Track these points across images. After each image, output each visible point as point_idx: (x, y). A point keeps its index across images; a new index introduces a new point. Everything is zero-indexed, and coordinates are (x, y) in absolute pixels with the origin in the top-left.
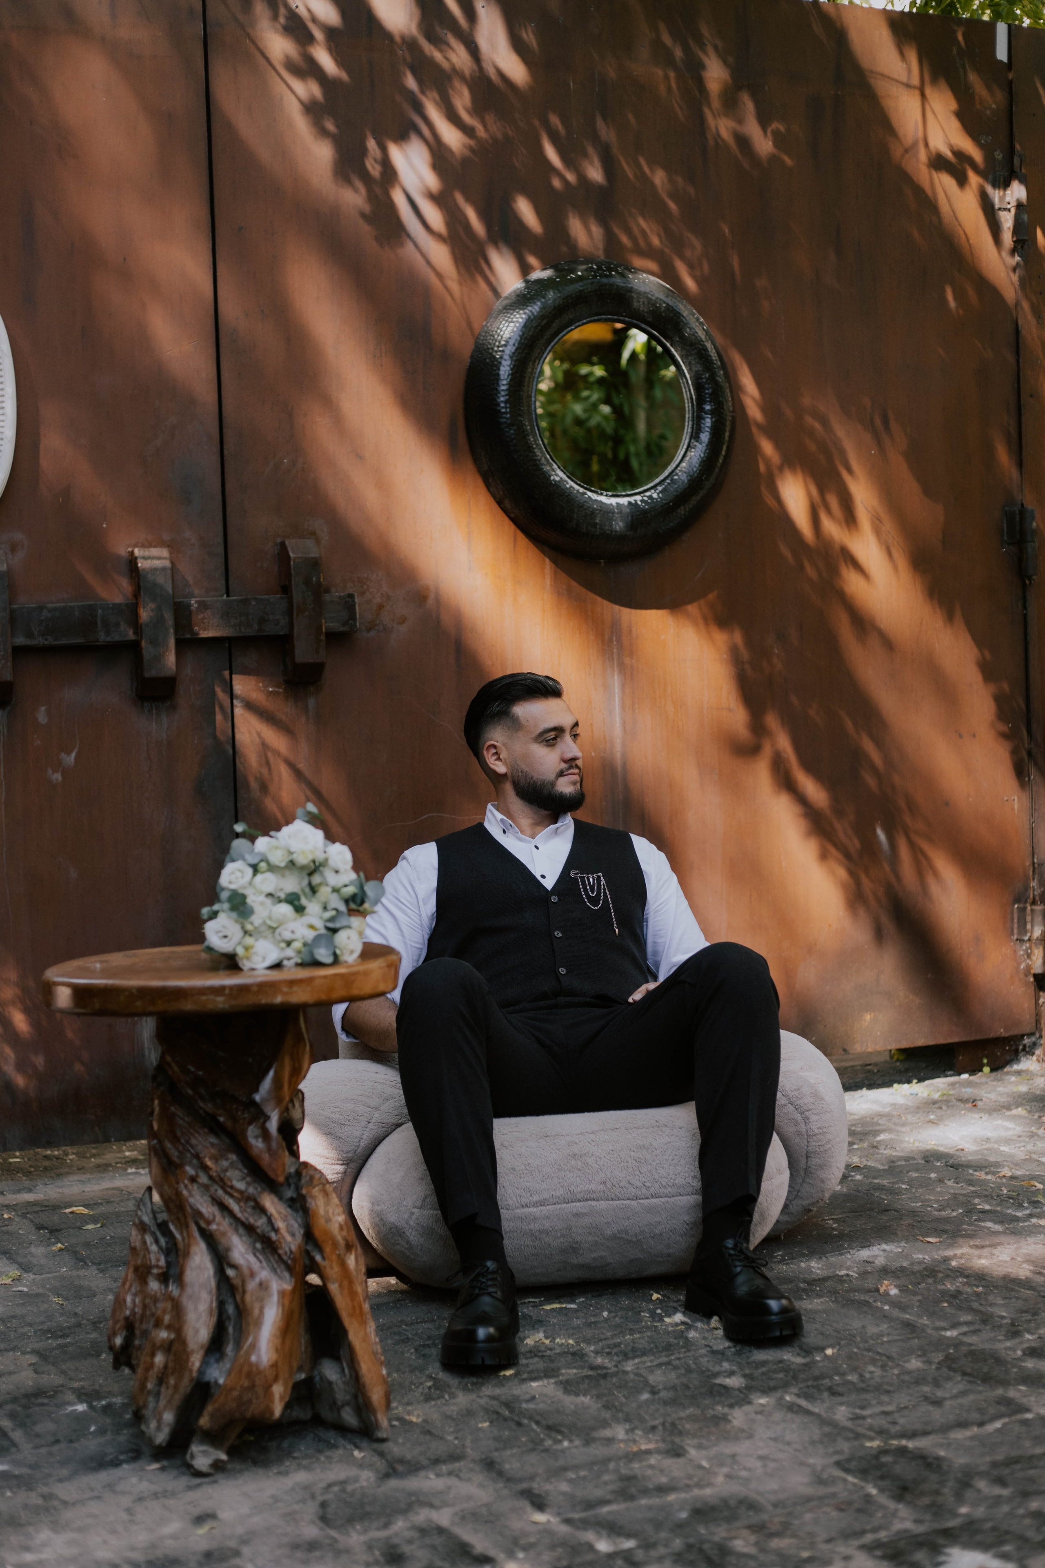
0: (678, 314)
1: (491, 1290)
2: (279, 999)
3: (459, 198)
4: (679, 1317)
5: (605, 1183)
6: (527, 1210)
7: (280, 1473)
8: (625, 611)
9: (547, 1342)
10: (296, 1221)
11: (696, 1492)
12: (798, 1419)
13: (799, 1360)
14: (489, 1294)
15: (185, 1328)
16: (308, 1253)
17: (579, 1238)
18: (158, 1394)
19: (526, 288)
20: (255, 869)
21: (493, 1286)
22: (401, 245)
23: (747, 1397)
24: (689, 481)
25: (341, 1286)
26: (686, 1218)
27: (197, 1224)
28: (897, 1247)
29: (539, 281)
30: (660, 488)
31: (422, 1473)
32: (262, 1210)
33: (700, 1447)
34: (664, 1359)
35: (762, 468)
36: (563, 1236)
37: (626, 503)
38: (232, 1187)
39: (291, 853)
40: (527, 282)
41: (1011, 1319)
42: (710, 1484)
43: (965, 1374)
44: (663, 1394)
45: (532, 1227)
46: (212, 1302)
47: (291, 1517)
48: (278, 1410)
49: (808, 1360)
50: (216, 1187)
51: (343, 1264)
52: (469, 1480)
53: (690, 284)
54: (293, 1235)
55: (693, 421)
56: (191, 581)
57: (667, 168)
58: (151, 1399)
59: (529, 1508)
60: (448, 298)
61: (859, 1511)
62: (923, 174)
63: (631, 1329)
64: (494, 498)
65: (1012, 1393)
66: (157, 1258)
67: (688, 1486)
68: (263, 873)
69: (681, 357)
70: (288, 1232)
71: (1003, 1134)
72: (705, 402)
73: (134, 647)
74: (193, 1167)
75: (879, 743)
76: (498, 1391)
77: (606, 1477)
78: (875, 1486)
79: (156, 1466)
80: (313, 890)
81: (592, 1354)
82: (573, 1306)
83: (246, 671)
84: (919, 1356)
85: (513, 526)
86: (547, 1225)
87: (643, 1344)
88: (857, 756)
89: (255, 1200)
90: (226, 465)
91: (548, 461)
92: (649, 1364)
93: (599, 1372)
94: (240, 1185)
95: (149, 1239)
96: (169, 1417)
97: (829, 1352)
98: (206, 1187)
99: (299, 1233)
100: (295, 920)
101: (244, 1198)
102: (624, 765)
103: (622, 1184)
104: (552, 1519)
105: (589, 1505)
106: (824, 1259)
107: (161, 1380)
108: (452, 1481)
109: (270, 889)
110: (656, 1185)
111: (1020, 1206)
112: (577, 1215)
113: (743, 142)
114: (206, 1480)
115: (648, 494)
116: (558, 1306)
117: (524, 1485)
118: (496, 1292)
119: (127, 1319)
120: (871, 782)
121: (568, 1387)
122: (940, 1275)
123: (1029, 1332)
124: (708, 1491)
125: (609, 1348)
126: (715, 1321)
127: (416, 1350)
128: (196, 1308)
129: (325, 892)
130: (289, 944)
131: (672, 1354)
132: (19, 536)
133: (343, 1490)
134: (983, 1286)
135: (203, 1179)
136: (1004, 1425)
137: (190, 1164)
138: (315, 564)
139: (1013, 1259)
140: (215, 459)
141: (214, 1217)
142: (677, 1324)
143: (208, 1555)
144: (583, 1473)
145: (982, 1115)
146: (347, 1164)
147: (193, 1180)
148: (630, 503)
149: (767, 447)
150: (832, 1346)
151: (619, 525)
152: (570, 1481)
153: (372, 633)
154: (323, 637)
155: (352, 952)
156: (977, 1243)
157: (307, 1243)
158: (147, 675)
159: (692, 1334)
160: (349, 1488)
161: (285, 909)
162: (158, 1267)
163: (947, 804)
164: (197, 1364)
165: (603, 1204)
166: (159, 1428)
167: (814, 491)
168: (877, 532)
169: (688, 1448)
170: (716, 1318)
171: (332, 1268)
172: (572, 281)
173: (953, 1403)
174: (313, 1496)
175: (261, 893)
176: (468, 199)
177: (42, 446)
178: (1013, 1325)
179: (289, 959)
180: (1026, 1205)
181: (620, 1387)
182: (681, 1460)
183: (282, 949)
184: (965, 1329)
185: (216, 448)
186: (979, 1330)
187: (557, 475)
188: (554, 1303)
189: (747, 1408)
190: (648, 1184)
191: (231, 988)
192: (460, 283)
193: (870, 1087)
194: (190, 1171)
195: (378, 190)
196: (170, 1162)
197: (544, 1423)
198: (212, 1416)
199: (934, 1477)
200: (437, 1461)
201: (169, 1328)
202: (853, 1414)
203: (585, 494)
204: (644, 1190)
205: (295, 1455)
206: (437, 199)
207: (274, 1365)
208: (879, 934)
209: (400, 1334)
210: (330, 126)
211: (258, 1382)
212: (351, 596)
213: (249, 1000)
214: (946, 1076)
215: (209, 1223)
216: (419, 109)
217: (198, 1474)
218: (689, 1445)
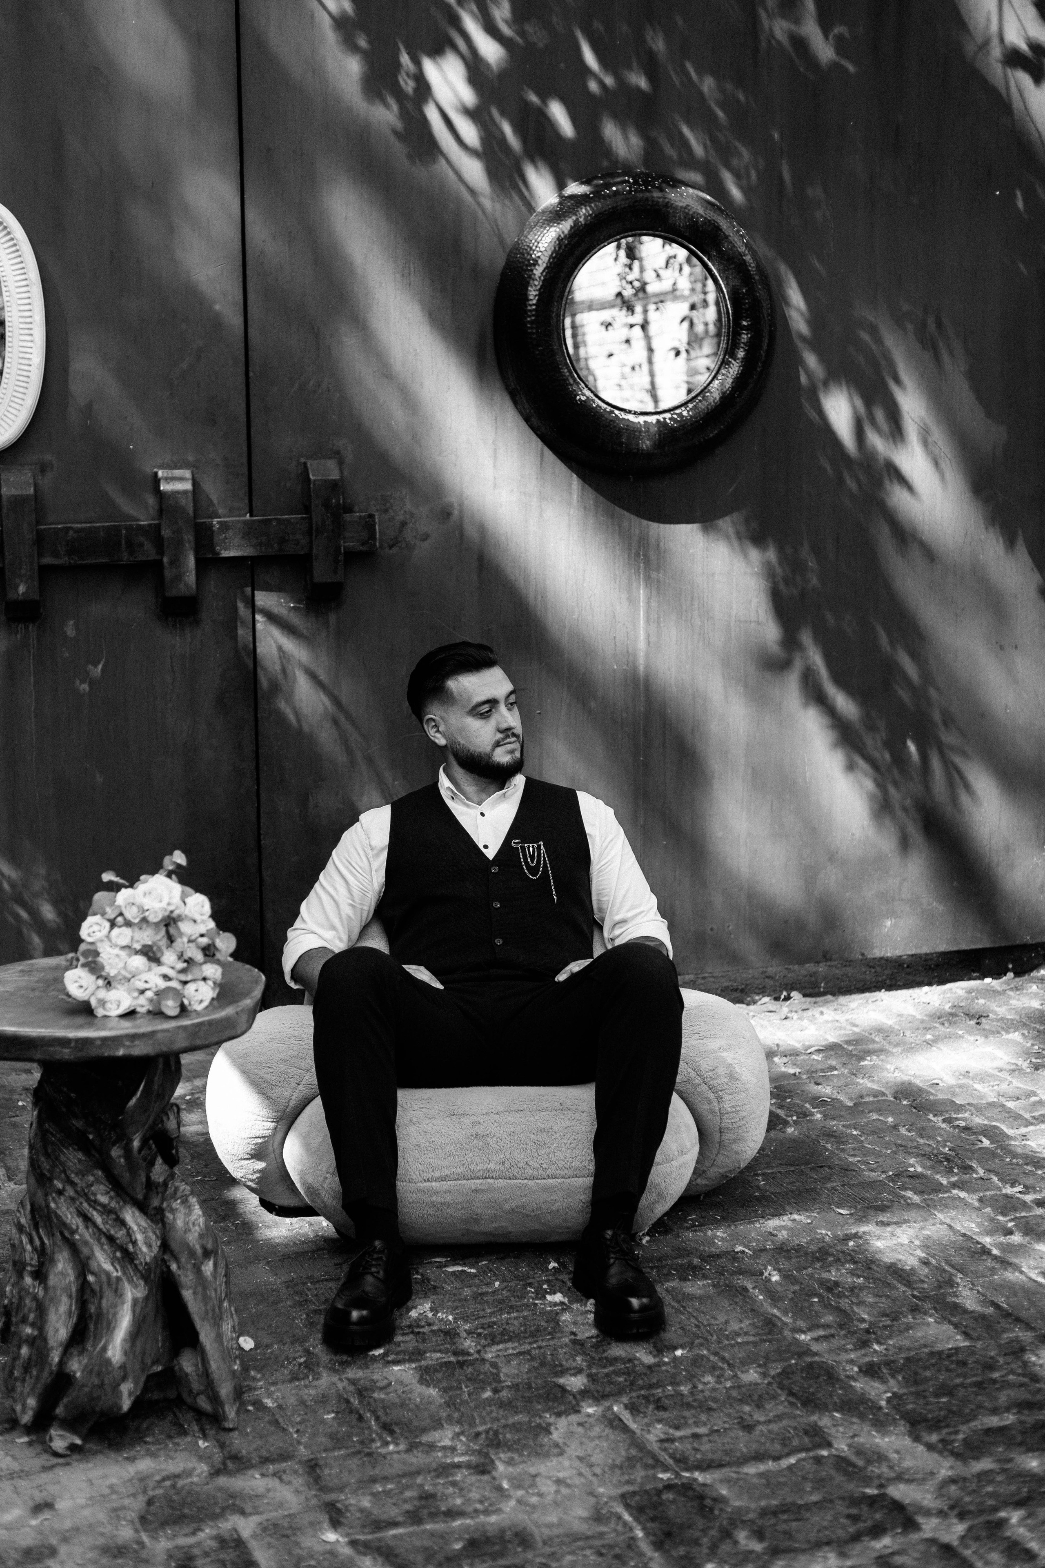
0: (718, 228)
1: (374, 1270)
2: (121, 1052)
3: (495, 112)
4: (558, 1297)
5: (503, 1163)
6: (429, 1184)
7: (127, 1459)
8: (654, 526)
9: (430, 1315)
10: (155, 1233)
11: (482, 1518)
12: (613, 1435)
13: (649, 1360)
14: (372, 1274)
15: (47, 1327)
16: (164, 1261)
17: (479, 1211)
18: (24, 1381)
19: (560, 203)
20: (113, 924)
21: (376, 1266)
22: (434, 161)
23: (578, 1404)
24: (721, 398)
25: (195, 1293)
26: (582, 1197)
27: (62, 1234)
28: (808, 1217)
29: (572, 197)
30: (690, 406)
31: (250, 1472)
32: (123, 1223)
33: (510, 1462)
34: (527, 1347)
35: (803, 379)
36: (463, 1208)
37: (654, 422)
38: (95, 1201)
39: (144, 911)
40: (561, 196)
41: (871, 1323)
42: (499, 1511)
43: (791, 1393)
44: (504, 1394)
45: (433, 1199)
46: (71, 1305)
47: (116, 1513)
48: (126, 1404)
49: (657, 1360)
50: (81, 1200)
51: (198, 1271)
52: (289, 1483)
53: (736, 193)
54: (149, 1246)
55: (728, 336)
56: (215, 501)
57: (715, 74)
58: (18, 1384)
59: (326, 1525)
60: (480, 213)
61: (617, 1557)
62: (995, 70)
63: (511, 1307)
64: (521, 414)
65: (825, 1422)
66: (30, 1256)
67: (476, 1511)
68: (120, 927)
69: (719, 271)
70: (146, 1243)
71: (988, 1066)
72: (741, 319)
73: (157, 566)
74: (62, 1181)
75: (914, 655)
76: (360, 1374)
77: (408, 1494)
78: (644, 1529)
79: (25, 1439)
80: (171, 939)
81: (464, 1335)
82: (473, 1271)
83: (268, 588)
84: (759, 1366)
85: (540, 443)
86: (448, 1198)
87: (515, 1326)
88: (891, 669)
89: (116, 1213)
90: (252, 386)
91: (575, 380)
92: (511, 1351)
93: (460, 1358)
94: (103, 1199)
95: (25, 1239)
96: (32, 1402)
97: (679, 1353)
98: (73, 1199)
99: (156, 1244)
100: (150, 970)
101: (106, 1211)
102: (647, 677)
103: (520, 1165)
104: (341, 1539)
105: (379, 1525)
106: (733, 1227)
107: (26, 1369)
108: (274, 1483)
109: (125, 942)
110: (553, 1167)
111: (950, 1171)
112: (476, 1191)
113: (800, 44)
114: (61, 1461)
115: (678, 411)
116: (459, 1268)
117: (332, 1496)
118: (378, 1272)
119: (5, 1307)
120: (904, 695)
121: (426, 1375)
122: (831, 1259)
123: (879, 1343)
124: (493, 1519)
125: (482, 1328)
126: (590, 1304)
127: (308, 1315)
128: (57, 1310)
129: (181, 943)
130: (142, 992)
131: (535, 1342)
132: (48, 457)
133: (174, 1486)
134: (864, 1277)
135: (70, 1192)
136: (799, 1461)
137: (58, 1178)
138: (334, 486)
139: (911, 1242)
140: (241, 379)
141: (78, 1227)
142: (556, 1304)
143: (28, 1553)
144: (390, 1486)
145: (978, 1038)
146: (277, 1122)
147: (60, 1193)
148: (658, 421)
149: (811, 360)
150: (682, 1347)
151: (646, 444)
152: (374, 1495)
153: (395, 550)
154: (341, 558)
155: (201, 1001)
156: (885, 1219)
157: (164, 1252)
158: (168, 594)
159: (566, 1317)
160: (180, 1483)
161: (139, 961)
162: (31, 1265)
163: (983, 715)
164: (57, 1359)
165: (501, 1183)
166: (24, 1411)
167: (859, 403)
168: (925, 443)
169: (497, 1463)
170: (592, 1301)
171: (186, 1276)
172: (606, 197)
173: (763, 1428)
174: (145, 1491)
175: (116, 946)
176: (503, 113)
177: (71, 370)
178: (867, 1331)
179: (143, 1006)
180: (956, 1170)
181: (470, 1380)
182: (485, 1478)
183: (135, 998)
184: (821, 1333)
185: (241, 369)
186: (833, 1336)
187: (584, 395)
188: (458, 1264)
189: (574, 1418)
190: (545, 1166)
191: (78, 1040)
192: (492, 200)
193: (890, 988)
194: (59, 1185)
195: (410, 106)
196: (42, 1175)
197: (384, 1418)
198: (66, 1406)
199: (701, 1523)
200: (265, 1460)
201: (33, 1325)
202: (666, 1433)
203: (612, 412)
204: (541, 1171)
205: (148, 1439)
206: (472, 114)
207: (123, 1367)
208: (904, 844)
209: (301, 1294)
210: (362, 43)
211: (107, 1382)
212: (371, 516)
213: (94, 1052)
214: (970, 979)
215: (75, 1232)
216: (456, 22)
217: (56, 1454)
218: (500, 1459)
